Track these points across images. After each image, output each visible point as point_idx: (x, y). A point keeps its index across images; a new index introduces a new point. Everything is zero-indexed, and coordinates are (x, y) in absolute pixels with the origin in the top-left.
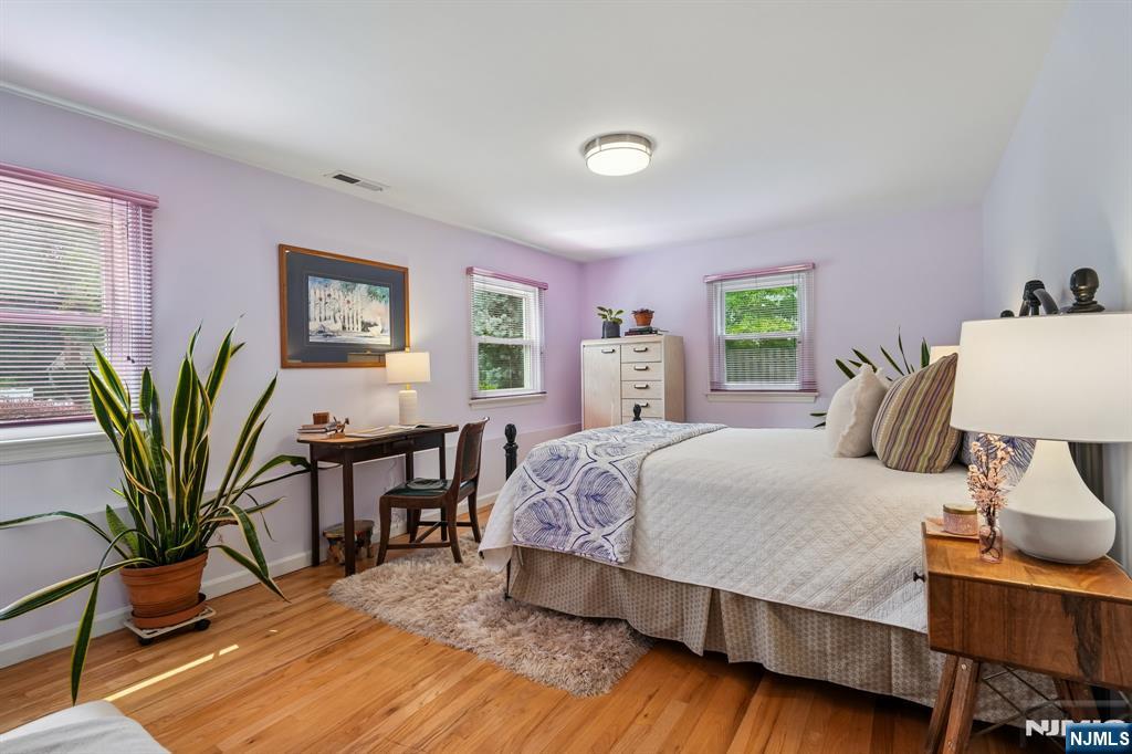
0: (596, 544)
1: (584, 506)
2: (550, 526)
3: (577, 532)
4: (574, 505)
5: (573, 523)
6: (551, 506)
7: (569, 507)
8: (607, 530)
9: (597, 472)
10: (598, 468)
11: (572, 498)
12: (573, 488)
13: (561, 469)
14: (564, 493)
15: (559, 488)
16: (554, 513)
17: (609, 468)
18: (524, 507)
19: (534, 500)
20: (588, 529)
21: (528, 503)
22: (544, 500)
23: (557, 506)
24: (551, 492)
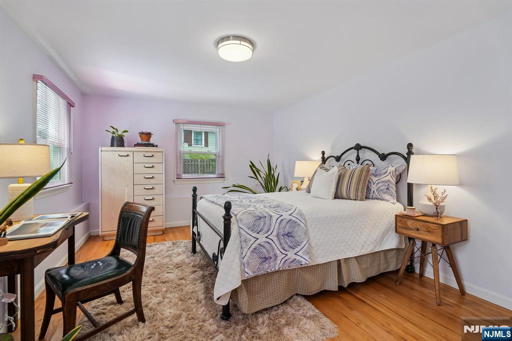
0: (292, 259)
1: (282, 241)
2: (266, 259)
3: (280, 256)
4: (276, 242)
5: (278, 252)
6: (264, 247)
7: (274, 245)
8: (297, 250)
9: (286, 221)
10: (285, 219)
11: (275, 239)
12: (275, 233)
13: (265, 224)
14: (269, 237)
15: (266, 235)
16: (267, 250)
17: (291, 217)
18: (249, 253)
19: (253, 246)
20: (286, 253)
21: (251, 249)
22: (259, 245)
23: (267, 246)
24: (262, 239)
